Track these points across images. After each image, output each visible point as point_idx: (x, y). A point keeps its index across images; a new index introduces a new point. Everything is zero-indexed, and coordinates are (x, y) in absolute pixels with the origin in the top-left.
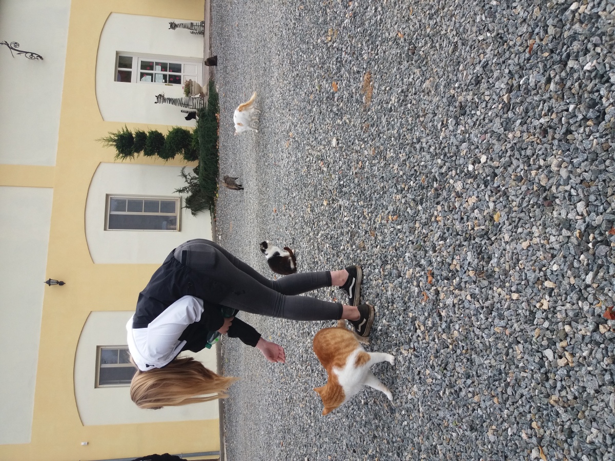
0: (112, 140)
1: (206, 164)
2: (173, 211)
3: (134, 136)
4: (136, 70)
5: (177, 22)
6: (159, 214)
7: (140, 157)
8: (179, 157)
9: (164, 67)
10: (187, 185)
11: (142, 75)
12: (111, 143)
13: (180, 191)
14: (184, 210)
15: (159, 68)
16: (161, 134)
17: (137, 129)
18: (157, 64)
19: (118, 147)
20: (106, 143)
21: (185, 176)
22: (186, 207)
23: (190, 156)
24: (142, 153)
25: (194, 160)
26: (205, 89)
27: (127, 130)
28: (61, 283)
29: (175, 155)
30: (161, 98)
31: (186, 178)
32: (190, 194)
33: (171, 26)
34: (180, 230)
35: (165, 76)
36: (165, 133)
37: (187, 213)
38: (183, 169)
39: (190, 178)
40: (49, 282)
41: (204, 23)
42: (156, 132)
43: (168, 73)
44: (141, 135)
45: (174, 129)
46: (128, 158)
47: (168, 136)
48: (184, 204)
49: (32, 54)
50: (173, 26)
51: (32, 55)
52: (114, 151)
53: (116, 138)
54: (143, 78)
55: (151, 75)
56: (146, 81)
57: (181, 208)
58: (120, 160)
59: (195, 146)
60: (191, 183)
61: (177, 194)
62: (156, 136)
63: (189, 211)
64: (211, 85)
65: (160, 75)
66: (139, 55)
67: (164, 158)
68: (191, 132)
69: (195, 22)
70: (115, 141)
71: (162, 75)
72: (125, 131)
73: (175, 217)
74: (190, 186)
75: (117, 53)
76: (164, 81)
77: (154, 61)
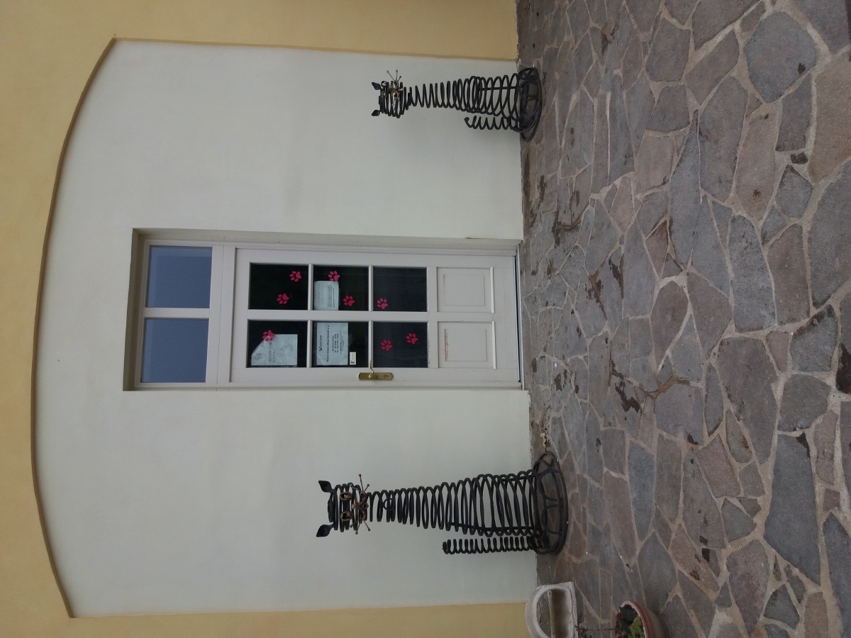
4: (226, 312)
9: (352, 288)
11: (257, 332)
15: (328, 291)
18: (322, 273)
35: (357, 334)
43: (370, 316)
54: (263, 349)
55: (298, 328)
65: (334, 329)
66: (238, 241)
69: (489, 73)
71: (346, 328)
76: (353, 355)
77: (310, 259)
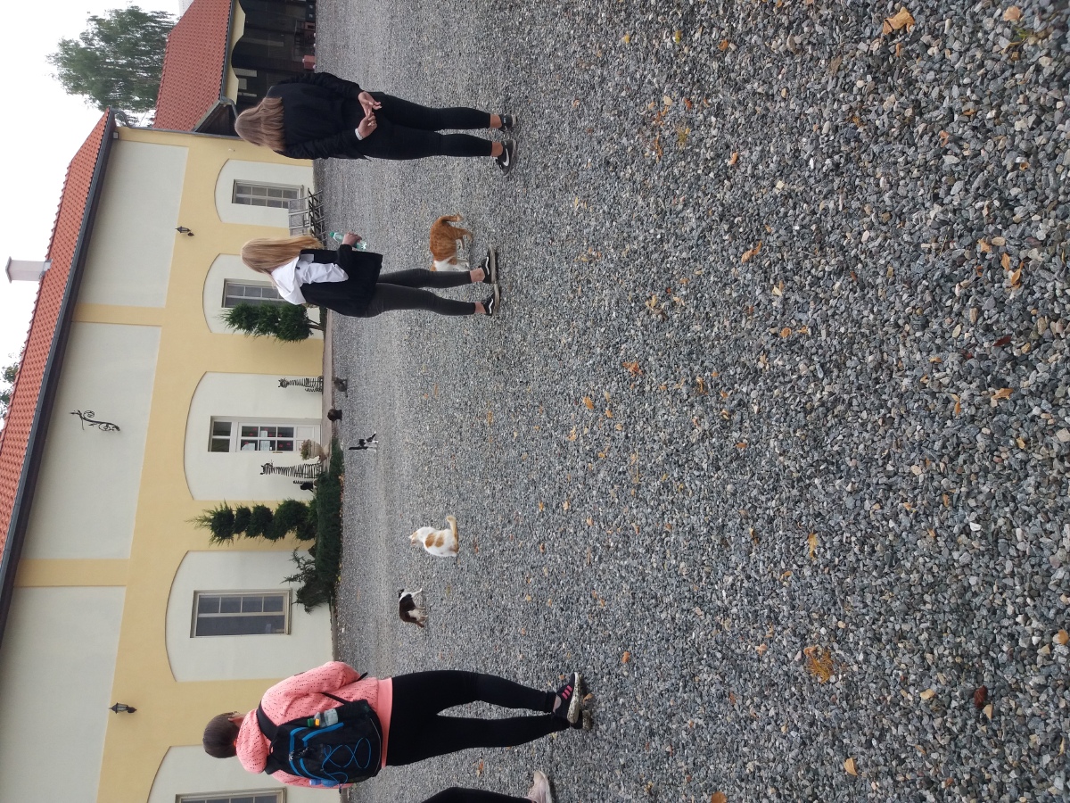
0: (207, 519)
1: (325, 539)
2: (281, 609)
3: (234, 513)
4: (235, 437)
5: (289, 379)
6: (263, 614)
7: (240, 539)
8: (291, 536)
9: (271, 432)
10: (299, 572)
11: (243, 443)
12: (205, 523)
13: (290, 580)
14: (295, 606)
15: (265, 433)
16: (268, 509)
17: (239, 504)
18: (262, 429)
19: (214, 528)
20: (200, 523)
21: (298, 561)
22: (298, 602)
23: (304, 535)
24: (243, 534)
25: (309, 538)
26: (326, 450)
27: (226, 507)
28: (131, 710)
29: (285, 533)
30: (268, 468)
31: (299, 562)
32: (303, 584)
33: (282, 385)
34: (289, 633)
35: (272, 443)
36: (274, 509)
37: (299, 609)
38: (296, 550)
39: (304, 563)
40: (116, 708)
41: (323, 378)
42: (263, 506)
43: (276, 439)
44: (244, 512)
45: (285, 502)
46: (225, 541)
47: (278, 511)
48: (295, 598)
49: (108, 424)
50: (283, 384)
51: (107, 426)
52: (208, 533)
53: (212, 517)
54: (245, 446)
55: (255, 442)
56: (248, 449)
57: (291, 604)
58: (215, 545)
59: (311, 519)
60: (304, 568)
61: (288, 586)
62: (262, 511)
63: (302, 606)
64: (335, 443)
65: (266, 442)
66: (239, 419)
67: (271, 538)
68: (307, 505)
69: (311, 378)
70: (210, 520)
71: (269, 442)
72: (224, 507)
73: (283, 617)
74: (303, 574)
75: (212, 418)
76: (271, 449)
77: (259, 425)
